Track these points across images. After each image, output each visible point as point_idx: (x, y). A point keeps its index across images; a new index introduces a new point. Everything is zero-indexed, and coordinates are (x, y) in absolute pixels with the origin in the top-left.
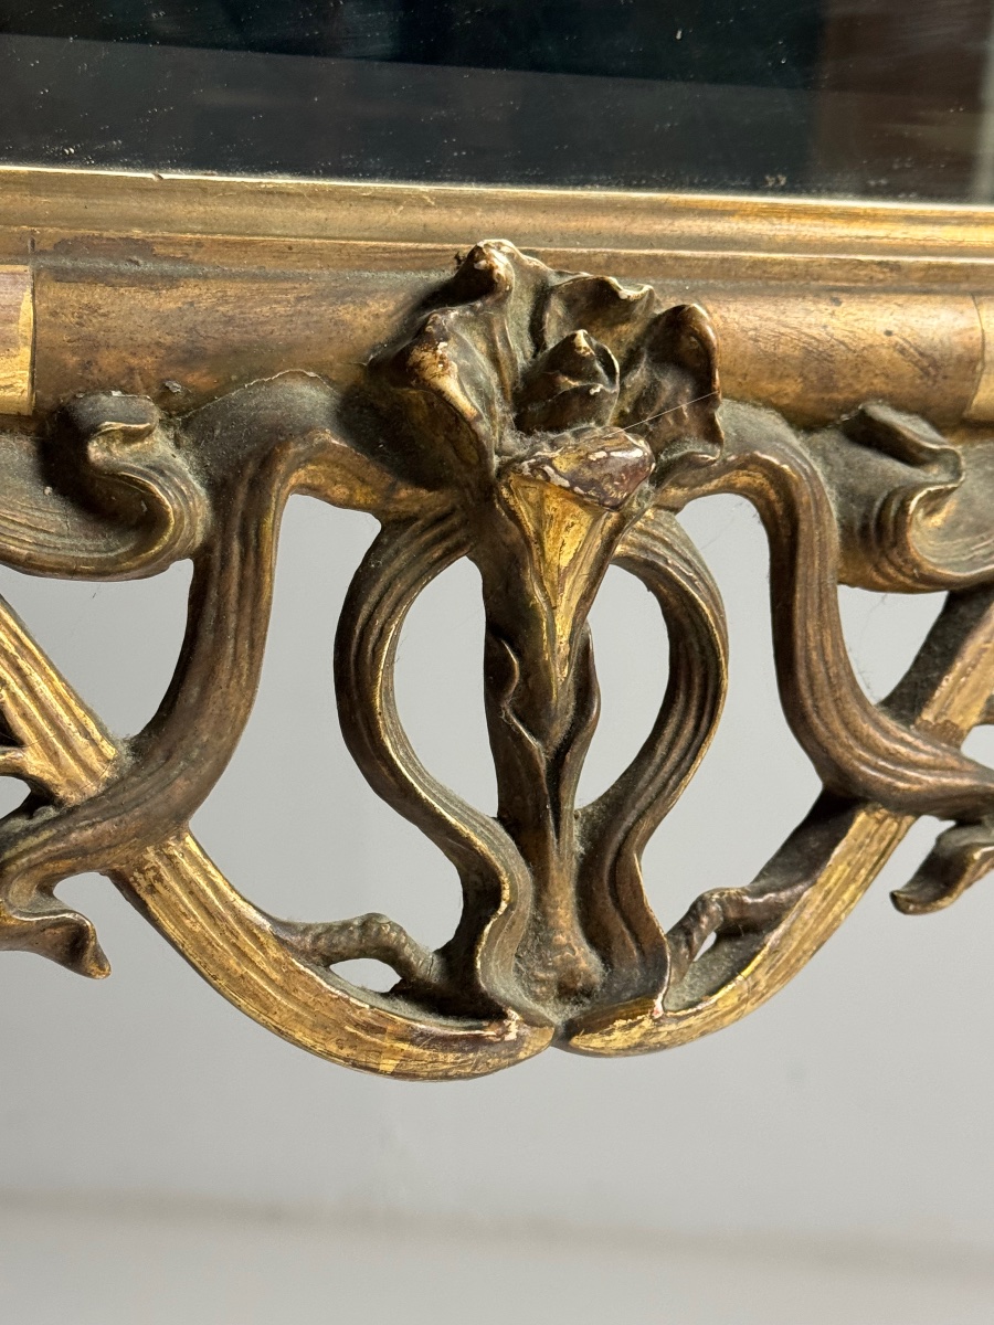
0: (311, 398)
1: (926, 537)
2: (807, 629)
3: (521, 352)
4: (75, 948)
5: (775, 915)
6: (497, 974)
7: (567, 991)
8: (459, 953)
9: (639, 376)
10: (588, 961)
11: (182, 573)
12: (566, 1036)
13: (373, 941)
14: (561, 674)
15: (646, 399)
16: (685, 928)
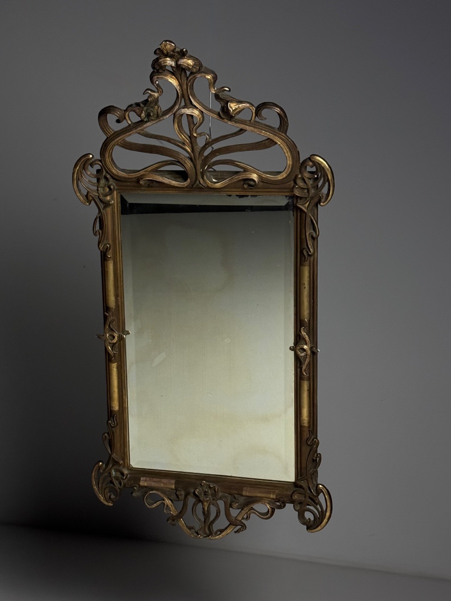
1: (235, 504)
2: (227, 512)
3: (204, 489)
10: (208, 532)
11: (182, 502)
15: (213, 494)
16: (216, 531)
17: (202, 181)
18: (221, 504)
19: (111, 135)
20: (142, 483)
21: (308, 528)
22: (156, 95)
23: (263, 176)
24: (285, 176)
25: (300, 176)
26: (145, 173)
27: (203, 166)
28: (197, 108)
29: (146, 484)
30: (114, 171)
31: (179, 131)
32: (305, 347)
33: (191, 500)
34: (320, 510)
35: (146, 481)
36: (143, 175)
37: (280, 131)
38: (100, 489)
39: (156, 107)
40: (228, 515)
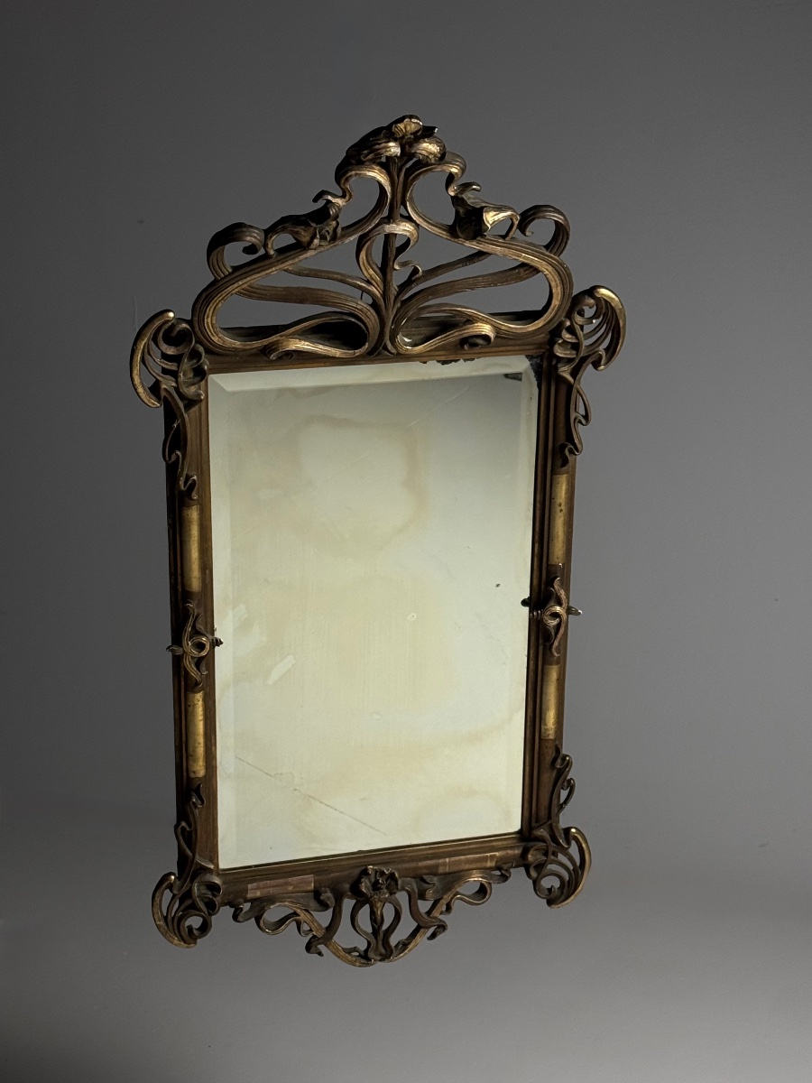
0: (347, 886)
1: (430, 893)
2: (412, 908)
3: (373, 880)
4: (320, 954)
5: (409, 944)
6: (371, 954)
7: (381, 955)
8: (366, 951)
9: (389, 881)
10: (383, 951)
11: (331, 910)
12: (380, 961)
13: (355, 949)
14: (379, 918)
15: (389, 884)
16: (397, 946)
17: (390, 346)
18: (402, 897)
19: (226, 277)
20: (250, 895)
21: (550, 903)
22: (340, 202)
23: (503, 328)
24: (540, 325)
25: (568, 323)
26: (279, 338)
27: (396, 321)
28: (414, 222)
29: (258, 894)
30: (215, 339)
31: (365, 262)
32: (558, 609)
33: (348, 904)
34: (571, 867)
35: (258, 888)
36: (277, 342)
37: (550, 252)
38: (170, 924)
39: (334, 223)
40: (414, 912)
